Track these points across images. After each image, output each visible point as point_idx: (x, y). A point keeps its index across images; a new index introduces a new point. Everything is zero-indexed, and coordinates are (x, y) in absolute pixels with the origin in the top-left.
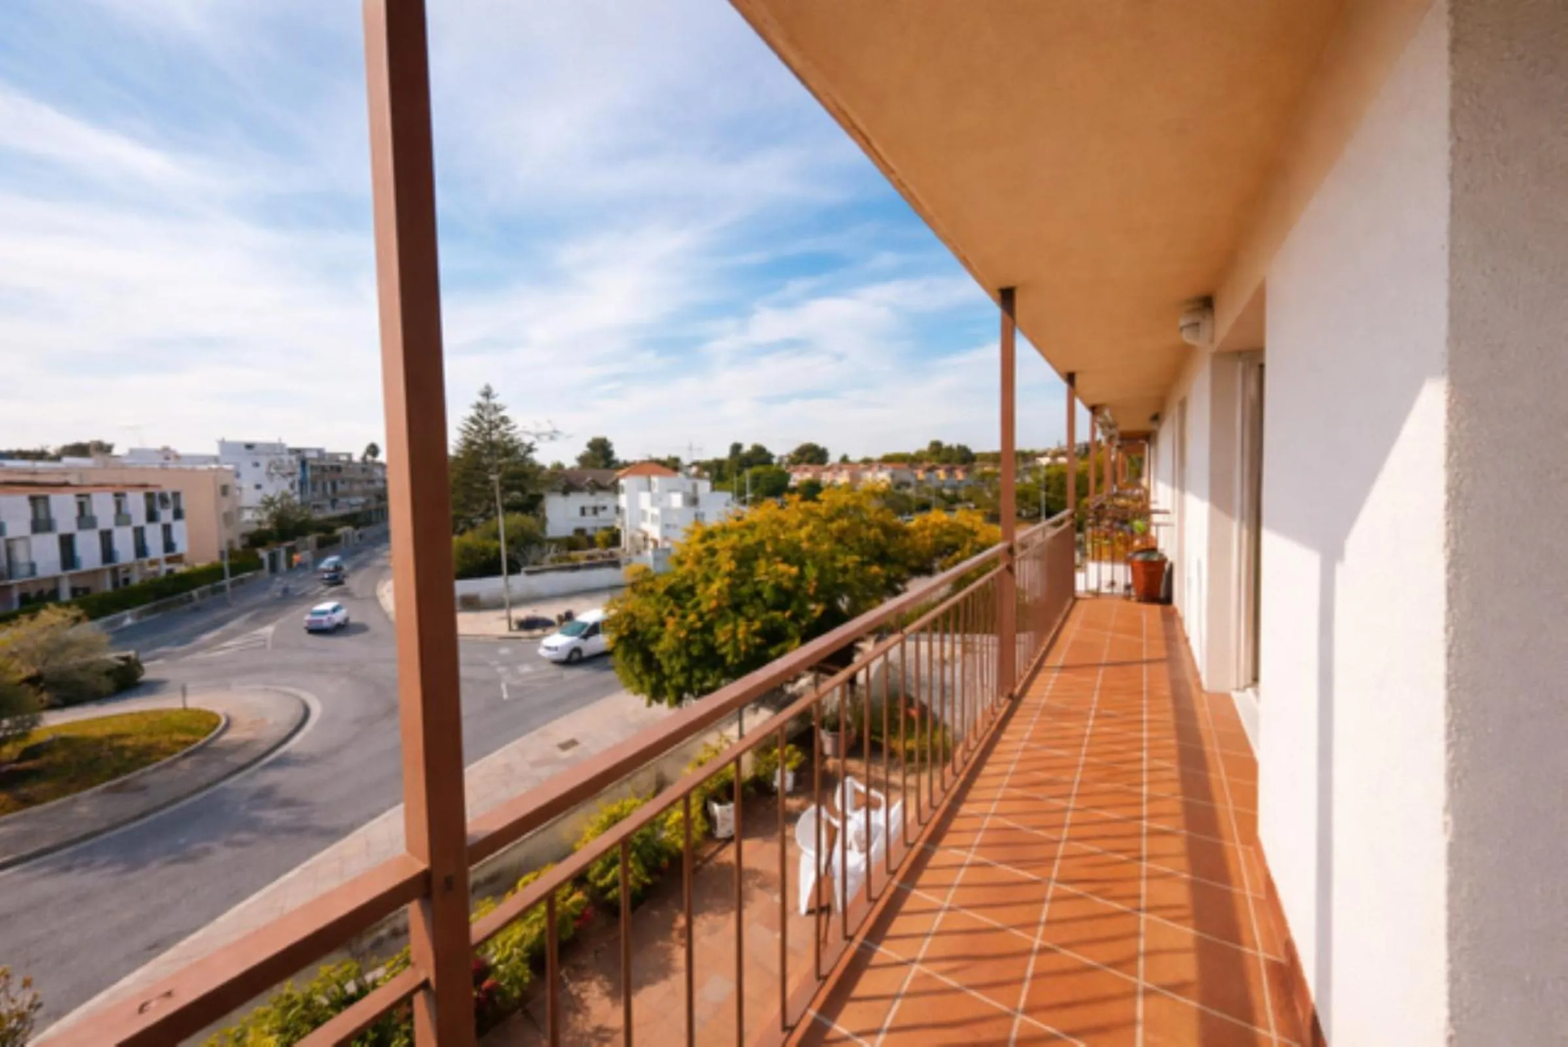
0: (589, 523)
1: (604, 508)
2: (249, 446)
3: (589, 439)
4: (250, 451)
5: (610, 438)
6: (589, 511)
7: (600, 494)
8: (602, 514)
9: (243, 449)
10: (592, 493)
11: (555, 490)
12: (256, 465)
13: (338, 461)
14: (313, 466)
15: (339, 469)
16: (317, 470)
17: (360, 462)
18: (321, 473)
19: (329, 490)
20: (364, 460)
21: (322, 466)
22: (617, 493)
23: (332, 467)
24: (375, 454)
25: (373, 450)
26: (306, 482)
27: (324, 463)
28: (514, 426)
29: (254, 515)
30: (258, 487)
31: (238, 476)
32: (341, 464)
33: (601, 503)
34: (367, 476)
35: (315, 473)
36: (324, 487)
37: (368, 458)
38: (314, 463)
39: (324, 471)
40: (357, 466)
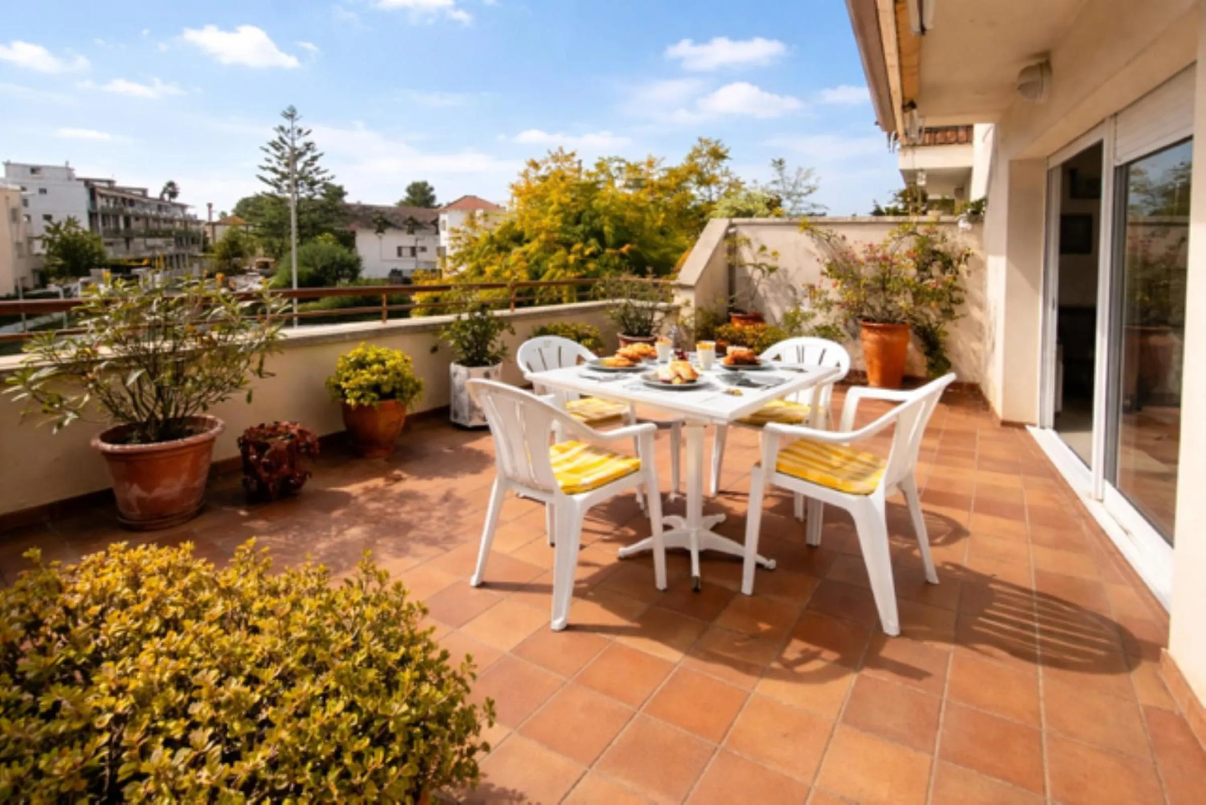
0: (406, 265)
1: (424, 249)
2: (34, 170)
3: (409, 182)
4: (35, 175)
5: (431, 183)
6: (406, 252)
7: (418, 234)
8: (421, 256)
9: (28, 171)
10: (411, 232)
11: (369, 227)
12: (43, 191)
13: (130, 194)
14: (102, 196)
15: (132, 203)
16: (108, 201)
17: (160, 205)
18: (111, 205)
19: (122, 225)
20: (162, 199)
21: (112, 197)
22: (437, 233)
23: (124, 199)
24: (173, 194)
25: (171, 189)
26: (96, 214)
27: (115, 193)
28: (321, 155)
29: (43, 246)
30: (48, 218)
31: (25, 203)
32: (135, 198)
33: (420, 244)
34: (164, 214)
35: (105, 204)
36: (117, 222)
37: (166, 197)
38: (103, 192)
39: (115, 203)
40: (155, 207)
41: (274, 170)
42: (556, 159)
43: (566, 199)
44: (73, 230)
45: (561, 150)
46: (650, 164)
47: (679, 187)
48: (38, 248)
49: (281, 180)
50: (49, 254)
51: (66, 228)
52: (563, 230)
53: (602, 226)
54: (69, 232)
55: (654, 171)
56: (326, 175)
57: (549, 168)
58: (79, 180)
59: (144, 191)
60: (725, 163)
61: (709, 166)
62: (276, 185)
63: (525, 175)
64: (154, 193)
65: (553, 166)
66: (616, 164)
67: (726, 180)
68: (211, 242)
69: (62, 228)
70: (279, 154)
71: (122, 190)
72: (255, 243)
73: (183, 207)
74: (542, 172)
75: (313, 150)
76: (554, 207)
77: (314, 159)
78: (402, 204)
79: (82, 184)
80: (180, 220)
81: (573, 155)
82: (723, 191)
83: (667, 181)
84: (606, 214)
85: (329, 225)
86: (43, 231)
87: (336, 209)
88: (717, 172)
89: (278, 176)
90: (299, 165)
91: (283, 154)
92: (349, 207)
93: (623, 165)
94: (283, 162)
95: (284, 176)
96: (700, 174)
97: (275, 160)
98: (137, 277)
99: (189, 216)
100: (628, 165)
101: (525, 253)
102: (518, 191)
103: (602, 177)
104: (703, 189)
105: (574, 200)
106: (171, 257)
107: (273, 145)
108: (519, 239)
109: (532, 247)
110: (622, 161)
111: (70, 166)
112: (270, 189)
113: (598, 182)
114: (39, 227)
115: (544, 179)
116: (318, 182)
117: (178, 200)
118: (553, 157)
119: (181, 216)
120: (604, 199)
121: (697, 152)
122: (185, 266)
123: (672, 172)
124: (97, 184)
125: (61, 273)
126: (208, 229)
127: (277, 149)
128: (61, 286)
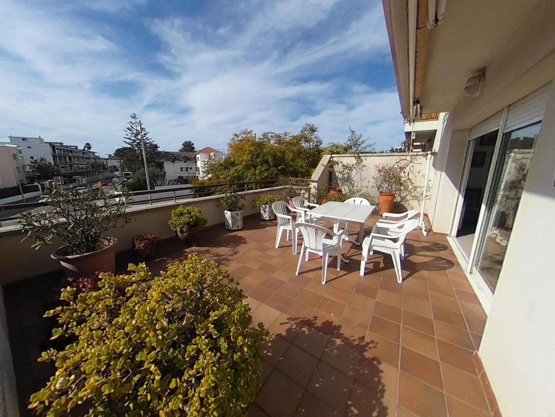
0: (185, 174)
1: (191, 168)
2: (24, 139)
3: (183, 142)
4: (25, 141)
5: (192, 142)
6: (185, 169)
7: (188, 163)
8: (190, 171)
9: (21, 140)
10: (185, 162)
11: (168, 160)
12: (29, 147)
13: (71, 148)
14: (58, 149)
15: (71, 152)
16: (61, 151)
17: (83, 151)
18: (62, 153)
19: (68, 160)
20: (84, 150)
21: (62, 149)
22: (196, 162)
23: (68, 150)
24: (89, 148)
25: (88, 146)
26: (56, 156)
27: (63, 148)
28: (148, 133)
29: (30, 169)
30: (32, 158)
31: (20, 152)
32: (72, 150)
33: (189, 166)
34: (86, 156)
35: (59, 152)
36: (66, 159)
37: (86, 149)
38: (58, 147)
39: (64, 152)
40: (82, 153)
41: (129, 139)
42: (244, 133)
43: (252, 148)
44: (44, 162)
45: (246, 130)
46: (286, 134)
47: (298, 143)
48: (28, 169)
49: (133, 143)
50: (33, 171)
51: (40, 162)
52: (251, 160)
53: (268, 159)
54: (42, 163)
55: (287, 137)
56: (151, 141)
57: (242, 137)
58: (46, 143)
59: (76, 147)
60: (316, 133)
61: (310, 134)
62: (131, 145)
63: (233, 139)
64: (81, 147)
65: (244, 136)
66: (271, 135)
67: (316, 140)
68: (106, 166)
69: (38, 161)
70: (131, 132)
71: (66, 147)
72: (124, 167)
73: (94, 153)
74: (240, 138)
75: (144, 131)
76: (247, 152)
77: (145, 134)
78: (181, 151)
79: (48, 144)
80: (93, 158)
81: (251, 131)
82: (314, 144)
83: (293, 141)
84: (269, 154)
85: (153, 160)
86: (30, 163)
87: (156, 153)
88: (313, 137)
89: (132, 141)
90: (139, 137)
91: (133, 133)
92: (160, 152)
93: (273, 135)
94: (133, 136)
95: (134, 141)
96: (306, 138)
97: (130, 135)
98: (75, 180)
99: (96, 156)
100: (276, 135)
101: (236, 170)
102: (230, 146)
103: (266, 140)
104: (307, 144)
105: (255, 149)
106: (90, 172)
107: (128, 129)
108: (233, 164)
109: (240, 167)
110: (273, 133)
111: (42, 137)
112: (129, 146)
113: (264, 142)
114: (28, 161)
115: (241, 141)
116: (147, 144)
117: (91, 150)
118: (243, 132)
119: (93, 156)
120: (267, 148)
121: (305, 129)
122: (96, 175)
123: (294, 137)
124: (55, 144)
125: (39, 179)
126: (105, 161)
127: (130, 130)
128: (39, 183)
